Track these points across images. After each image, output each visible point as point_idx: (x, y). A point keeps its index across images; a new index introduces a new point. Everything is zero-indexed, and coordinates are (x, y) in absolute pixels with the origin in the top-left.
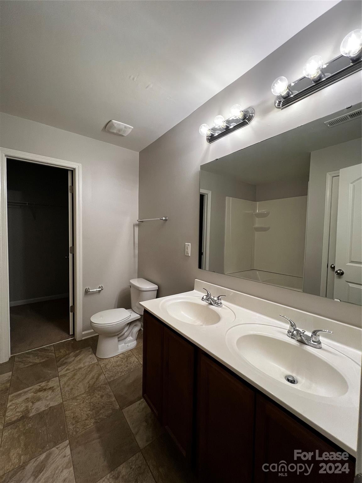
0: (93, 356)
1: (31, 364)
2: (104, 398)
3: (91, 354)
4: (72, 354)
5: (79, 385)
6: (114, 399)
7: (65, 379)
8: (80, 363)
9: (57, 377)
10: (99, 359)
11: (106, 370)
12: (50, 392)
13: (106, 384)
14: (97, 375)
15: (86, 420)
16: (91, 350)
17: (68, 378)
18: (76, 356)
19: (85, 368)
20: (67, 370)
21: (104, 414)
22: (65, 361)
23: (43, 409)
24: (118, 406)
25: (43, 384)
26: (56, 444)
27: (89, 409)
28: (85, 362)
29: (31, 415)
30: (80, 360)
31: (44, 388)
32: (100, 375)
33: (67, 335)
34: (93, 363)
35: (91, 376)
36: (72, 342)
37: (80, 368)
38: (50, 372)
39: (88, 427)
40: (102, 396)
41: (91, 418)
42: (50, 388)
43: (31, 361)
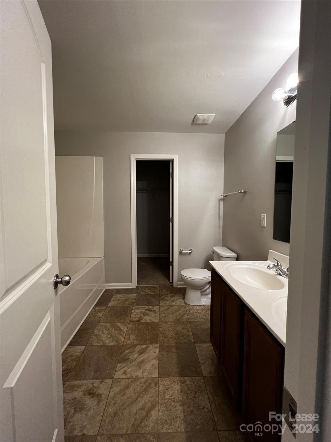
0: (182, 300)
1: (146, 293)
2: (184, 330)
3: (181, 299)
4: (169, 295)
5: (170, 316)
6: (191, 334)
7: (163, 309)
8: (173, 302)
9: (159, 305)
10: (186, 304)
11: (189, 313)
12: (154, 313)
13: (187, 322)
14: (183, 314)
15: (171, 338)
16: (182, 296)
17: (164, 309)
18: (172, 297)
19: (176, 306)
20: (165, 304)
21: (182, 340)
22: (164, 298)
23: (148, 321)
24: (193, 340)
25: (151, 307)
26: (152, 343)
27: (173, 333)
28: (177, 303)
29: (142, 321)
30: (174, 300)
31: (151, 309)
32: (184, 314)
33: (168, 282)
34: (182, 305)
35: (178, 313)
36: (171, 287)
37: (173, 306)
38: (155, 301)
39: (171, 343)
40: (183, 329)
41: (174, 339)
42: (154, 311)
43: (147, 292)
